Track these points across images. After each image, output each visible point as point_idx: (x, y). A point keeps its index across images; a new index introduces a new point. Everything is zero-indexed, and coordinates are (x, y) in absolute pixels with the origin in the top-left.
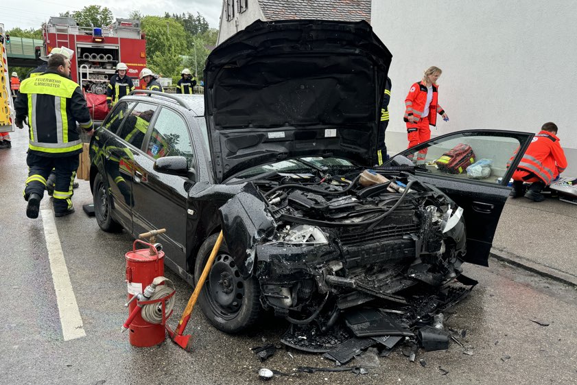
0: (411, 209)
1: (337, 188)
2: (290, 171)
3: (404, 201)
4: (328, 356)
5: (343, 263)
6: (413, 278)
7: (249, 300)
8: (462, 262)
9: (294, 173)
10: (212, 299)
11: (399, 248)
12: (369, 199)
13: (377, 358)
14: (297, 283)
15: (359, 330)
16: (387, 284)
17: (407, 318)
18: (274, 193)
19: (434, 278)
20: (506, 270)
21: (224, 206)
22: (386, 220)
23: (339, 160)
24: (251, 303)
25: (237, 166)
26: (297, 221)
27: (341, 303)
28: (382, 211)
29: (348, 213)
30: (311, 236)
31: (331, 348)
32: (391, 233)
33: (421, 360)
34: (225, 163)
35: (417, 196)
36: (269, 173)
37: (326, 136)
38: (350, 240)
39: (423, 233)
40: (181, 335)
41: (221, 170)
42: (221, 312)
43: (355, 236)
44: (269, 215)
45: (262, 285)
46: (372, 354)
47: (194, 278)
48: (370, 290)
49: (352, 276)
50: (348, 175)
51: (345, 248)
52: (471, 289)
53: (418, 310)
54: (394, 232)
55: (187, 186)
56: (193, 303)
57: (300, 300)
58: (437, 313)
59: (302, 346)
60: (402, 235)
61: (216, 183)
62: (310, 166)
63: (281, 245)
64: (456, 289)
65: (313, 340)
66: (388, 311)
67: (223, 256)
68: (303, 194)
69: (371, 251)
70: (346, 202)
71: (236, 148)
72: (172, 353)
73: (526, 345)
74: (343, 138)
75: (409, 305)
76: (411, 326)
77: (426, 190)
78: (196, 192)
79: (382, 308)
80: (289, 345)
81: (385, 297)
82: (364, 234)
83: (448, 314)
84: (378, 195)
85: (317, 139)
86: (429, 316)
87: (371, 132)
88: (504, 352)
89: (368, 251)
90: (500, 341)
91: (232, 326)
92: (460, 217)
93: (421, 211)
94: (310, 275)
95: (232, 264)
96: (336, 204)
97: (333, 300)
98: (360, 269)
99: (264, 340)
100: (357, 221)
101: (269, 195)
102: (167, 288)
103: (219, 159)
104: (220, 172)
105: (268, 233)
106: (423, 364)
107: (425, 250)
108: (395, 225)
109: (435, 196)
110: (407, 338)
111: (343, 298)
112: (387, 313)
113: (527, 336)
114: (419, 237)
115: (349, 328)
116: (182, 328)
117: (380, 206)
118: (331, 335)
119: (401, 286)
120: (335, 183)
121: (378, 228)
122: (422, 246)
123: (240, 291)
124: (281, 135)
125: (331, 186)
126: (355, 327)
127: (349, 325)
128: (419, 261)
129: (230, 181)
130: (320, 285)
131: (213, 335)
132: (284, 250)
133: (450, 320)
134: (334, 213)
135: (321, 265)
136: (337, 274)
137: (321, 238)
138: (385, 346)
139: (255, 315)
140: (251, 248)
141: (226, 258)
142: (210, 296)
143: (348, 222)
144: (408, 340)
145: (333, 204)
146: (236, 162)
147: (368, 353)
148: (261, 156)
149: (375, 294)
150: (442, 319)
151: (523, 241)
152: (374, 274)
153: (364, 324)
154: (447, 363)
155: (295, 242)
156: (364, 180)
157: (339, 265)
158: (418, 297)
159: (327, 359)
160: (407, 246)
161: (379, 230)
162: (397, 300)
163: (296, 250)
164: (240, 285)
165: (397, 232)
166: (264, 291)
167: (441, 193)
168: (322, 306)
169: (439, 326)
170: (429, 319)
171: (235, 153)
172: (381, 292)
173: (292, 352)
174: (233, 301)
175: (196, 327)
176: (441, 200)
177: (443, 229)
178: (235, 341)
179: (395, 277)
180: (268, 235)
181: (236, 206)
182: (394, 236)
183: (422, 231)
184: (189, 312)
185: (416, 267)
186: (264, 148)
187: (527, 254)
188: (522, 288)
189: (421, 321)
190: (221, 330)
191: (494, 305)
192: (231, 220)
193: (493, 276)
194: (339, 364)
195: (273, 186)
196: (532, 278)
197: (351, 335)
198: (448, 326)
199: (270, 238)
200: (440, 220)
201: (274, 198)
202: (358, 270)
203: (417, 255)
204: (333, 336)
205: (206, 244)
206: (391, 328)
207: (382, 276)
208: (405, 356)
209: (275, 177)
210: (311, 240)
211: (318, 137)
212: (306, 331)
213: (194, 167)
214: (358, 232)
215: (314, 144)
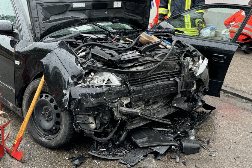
0: (175, 60)
1: (124, 45)
2: (90, 33)
3: (171, 55)
4: (122, 161)
5: (130, 98)
6: (175, 107)
7: (65, 125)
8: (205, 95)
9: (93, 34)
10: (36, 125)
11: (168, 87)
12: (148, 53)
13: (154, 161)
14: (99, 113)
15: (141, 143)
16: (159, 112)
17: (172, 133)
18: (80, 49)
19: (189, 106)
20: (229, 99)
21: (45, 58)
22: (159, 68)
23: (123, 24)
24: (67, 128)
25: (51, 28)
26: (99, 70)
27: (129, 125)
28: (157, 62)
29: (134, 63)
30: (109, 80)
31: (123, 156)
32: (162, 76)
33: (183, 161)
34: (42, 26)
35: (179, 51)
36: (75, 34)
37: (114, 7)
38: (135, 82)
39: (183, 76)
40: (16, 151)
41: (39, 31)
42: (44, 134)
43: (138, 79)
44: (79, 65)
45: (75, 115)
46: (151, 159)
47: (22, 110)
48: (147, 116)
49: (136, 107)
50: (130, 35)
51: (132, 88)
52: (210, 113)
53: (178, 127)
54: (164, 76)
55: (13, 43)
56: (24, 129)
57: (102, 124)
58: (191, 129)
59: (103, 155)
60: (169, 78)
61: (35, 41)
62: (104, 29)
63: (88, 87)
64: (200, 113)
65: (110, 151)
66: (159, 129)
67: (44, 95)
68: (102, 49)
69: (149, 89)
70: (133, 55)
71: (49, 15)
72: (11, 164)
73: (248, 149)
74: (126, 9)
75: (172, 125)
76: (174, 139)
77: (184, 46)
78: (20, 48)
79: (155, 127)
80: (95, 155)
81: (158, 120)
82: (145, 78)
83: (197, 130)
84: (153, 50)
85: (108, 9)
86: (186, 131)
87: (145, 4)
88: (235, 154)
89: (147, 90)
90: (232, 146)
91: (53, 143)
92: (206, 65)
93: (182, 62)
94: (109, 107)
95: (51, 101)
96: (125, 57)
97: (124, 124)
98: (141, 102)
99: (76, 152)
100: (140, 68)
101: (77, 50)
102: (4, 119)
103: (37, 23)
104: (38, 33)
105: (78, 78)
106: (184, 163)
107: (184, 88)
108: (165, 71)
109: (191, 51)
110: (173, 147)
111: (130, 122)
112: (158, 130)
113: (248, 143)
114: (180, 79)
115: (134, 142)
116: (16, 147)
117: (156, 58)
118: (122, 147)
119: (168, 113)
120: (122, 41)
121: (154, 74)
122: (182, 85)
123: (58, 119)
124: (83, 5)
125: (120, 44)
126: (138, 141)
127: (134, 140)
128: (179, 96)
129: (46, 40)
130: (116, 114)
131: (39, 150)
132: (90, 91)
133: (198, 134)
134: (124, 63)
135: (116, 100)
136: (127, 106)
137: (115, 81)
138: (159, 153)
139: (70, 136)
140: (67, 89)
141: (47, 96)
142: (35, 123)
143: (134, 69)
144: (174, 148)
145: (123, 57)
146: (50, 25)
147: (148, 158)
148: (68, 21)
149: (151, 118)
150: (194, 133)
151: (239, 79)
152: (150, 105)
153: (144, 139)
154: (200, 163)
155: (97, 84)
156: (143, 39)
157: (128, 100)
158: (177, 119)
159: (121, 163)
160: (172, 85)
161: (154, 75)
162: (165, 122)
163: (99, 90)
164: (58, 115)
165: (166, 76)
166: (76, 119)
167: (194, 49)
168: (116, 128)
169: (192, 138)
170: (186, 134)
171: (49, 18)
172: (155, 117)
173: (96, 160)
174: (53, 126)
175: (27, 145)
176: (194, 53)
177: (196, 74)
178: (56, 154)
179: (164, 107)
180: (79, 80)
181: (54, 59)
182: (164, 79)
183: (182, 75)
184: (21, 135)
185: (177, 100)
186: (70, 15)
187: (243, 88)
188: (242, 111)
189: (180, 135)
190: (44, 147)
191: (225, 123)
192: (51, 69)
193: (223, 103)
194: (130, 166)
195: (78, 44)
196: (247, 104)
197: (136, 146)
198: (198, 138)
199: (80, 82)
200: (193, 67)
201: (81, 52)
202: (140, 103)
203: (179, 92)
204: (124, 148)
205: (31, 86)
206: (162, 141)
207: (155, 106)
208: (172, 158)
209: (80, 37)
210: (108, 83)
211: (109, 7)
212: (105, 145)
213: (17, 29)
214: (141, 76)
215: (106, 13)
